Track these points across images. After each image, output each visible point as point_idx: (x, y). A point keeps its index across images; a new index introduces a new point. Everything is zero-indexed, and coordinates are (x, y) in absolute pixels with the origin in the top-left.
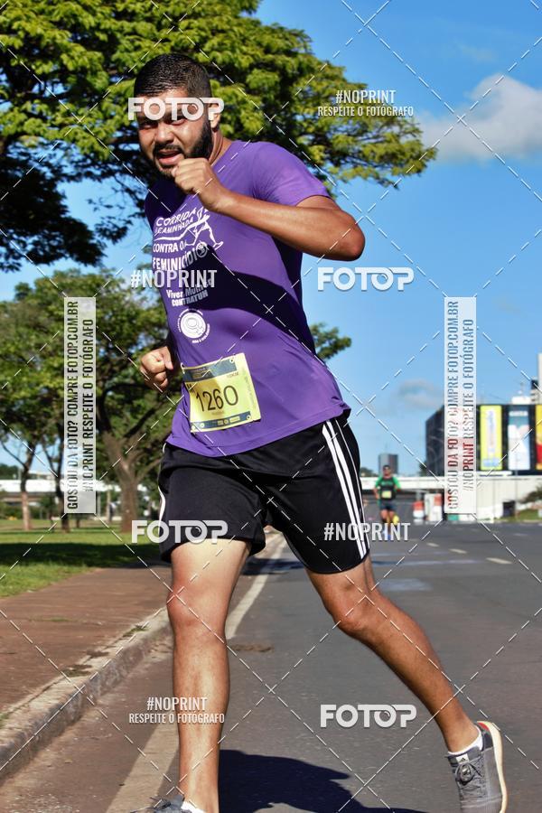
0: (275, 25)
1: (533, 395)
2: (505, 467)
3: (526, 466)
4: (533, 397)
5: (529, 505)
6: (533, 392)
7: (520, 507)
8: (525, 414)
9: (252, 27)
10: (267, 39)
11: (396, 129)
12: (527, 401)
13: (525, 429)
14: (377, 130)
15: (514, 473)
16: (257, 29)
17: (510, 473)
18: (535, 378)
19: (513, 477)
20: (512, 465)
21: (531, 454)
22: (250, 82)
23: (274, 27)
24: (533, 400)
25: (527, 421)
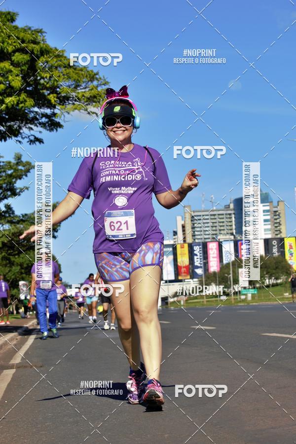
0: (26, 26)
1: (175, 239)
2: (161, 279)
3: (172, 277)
4: (174, 240)
5: (175, 299)
6: (174, 237)
7: (170, 300)
8: (171, 249)
9: (13, 29)
10: (22, 35)
11: (95, 83)
12: (172, 242)
13: (171, 257)
14: (85, 84)
15: (166, 282)
16: (17, 30)
17: (164, 282)
18: (175, 230)
19: (166, 284)
20: (165, 278)
21: (175, 271)
22: (14, 60)
23: (25, 28)
24: (175, 242)
25: (172, 253)
